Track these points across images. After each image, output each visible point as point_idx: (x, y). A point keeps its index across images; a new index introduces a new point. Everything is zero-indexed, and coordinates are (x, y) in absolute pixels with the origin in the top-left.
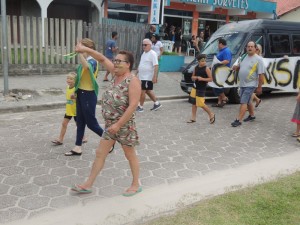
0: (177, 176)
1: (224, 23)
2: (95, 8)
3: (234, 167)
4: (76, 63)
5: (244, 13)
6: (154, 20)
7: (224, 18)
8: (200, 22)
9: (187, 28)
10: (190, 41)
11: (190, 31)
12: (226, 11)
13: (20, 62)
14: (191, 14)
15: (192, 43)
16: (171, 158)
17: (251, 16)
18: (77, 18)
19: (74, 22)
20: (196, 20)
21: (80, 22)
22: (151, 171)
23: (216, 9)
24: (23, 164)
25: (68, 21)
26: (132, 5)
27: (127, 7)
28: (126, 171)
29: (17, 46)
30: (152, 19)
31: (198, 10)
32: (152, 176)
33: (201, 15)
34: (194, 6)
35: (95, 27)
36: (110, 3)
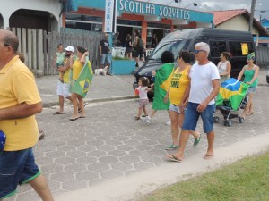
0: (133, 169)
1: (169, 32)
2: (54, 18)
4: (38, 68)
5: (186, 23)
6: (108, 29)
7: (170, 28)
8: (148, 31)
12: (171, 21)
14: (140, 24)
16: (127, 152)
17: (192, 25)
18: (38, 27)
19: (34, 31)
20: (145, 29)
21: (41, 31)
22: (110, 165)
23: (162, 20)
25: (30, 30)
26: (87, 15)
27: (82, 18)
28: (87, 165)
30: (106, 28)
31: (146, 20)
32: (111, 168)
33: (151, 24)
34: (143, 17)
35: (55, 36)
36: (67, 13)
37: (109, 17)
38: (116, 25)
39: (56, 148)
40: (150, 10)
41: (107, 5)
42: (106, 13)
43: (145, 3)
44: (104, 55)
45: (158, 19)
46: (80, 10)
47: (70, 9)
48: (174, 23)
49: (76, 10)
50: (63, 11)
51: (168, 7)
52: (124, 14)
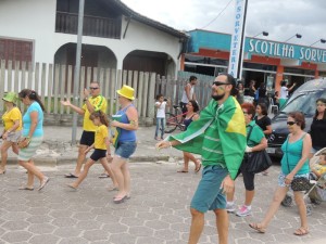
1: (312, 79)
2: (172, 60)
4: (147, 116)
7: (313, 73)
8: (284, 77)
9: (270, 83)
10: (273, 97)
11: (273, 87)
12: (315, 66)
15: (275, 99)
18: (150, 70)
19: (147, 74)
20: (280, 75)
21: (154, 75)
22: (208, 237)
23: (304, 64)
25: (142, 73)
26: (212, 58)
27: (205, 61)
28: (181, 234)
31: (283, 64)
32: (209, 241)
33: (287, 69)
34: (278, 60)
35: (169, 80)
36: (187, 55)
37: (234, 60)
38: (242, 69)
39: (151, 209)
40: (287, 52)
41: (232, 46)
42: (231, 56)
43: (282, 44)
46: (202, 51)
47: (190, 50)
48: (319, 69)
49: (197, 51)
50: (182, 53)
51: (312, 48)
52: (253, 57)
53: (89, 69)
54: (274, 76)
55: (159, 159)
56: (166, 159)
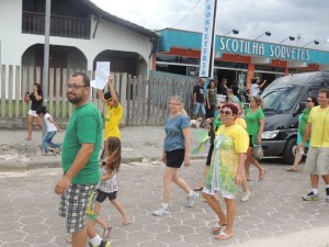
1: (279, 76)
2: (143, 60)
3: (277, 235)
5: (305, 65)
6: (204, 73)
7: (283, 70)
8: (255, 75)
9: (241, 81)
10: (245, 95)
11: (245, 84)
12: (285, 63)
13: (61, 115)
14: (246, 66)
15: (247, 97)
16: (207, 223)
17: (312, 67)
19: (118, 75)
20: (251, 73)
21: (125, 75)
22: (182, 237)
23: (273, 61)
24: (47, 222)
26: (184, 57)
27: (177, 60)
29: (59, 99)
30: (201, 71)
31: (254, 62)
33: (258, 67)
34: (249, 58)
35: (141, 80)
36: (158, 54)
37: (205, 58)
38: (213, 67)
40: (257, 50)
41: (203, 44)
42: (202, 55)
43: (252, 42)
44: (199, 104)
45: (267, 61)
46: (173, 50)
47: (162, 49)
48: (289, 66)
49: (168, 50)
50: (153, 52)
51: (281, 46)
52: (224, 55)
53: (58, 70)
54: (246, 74)
55: (132, 160)
56: (140, 160)
